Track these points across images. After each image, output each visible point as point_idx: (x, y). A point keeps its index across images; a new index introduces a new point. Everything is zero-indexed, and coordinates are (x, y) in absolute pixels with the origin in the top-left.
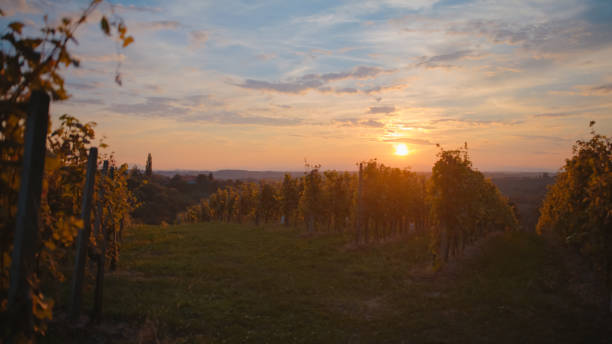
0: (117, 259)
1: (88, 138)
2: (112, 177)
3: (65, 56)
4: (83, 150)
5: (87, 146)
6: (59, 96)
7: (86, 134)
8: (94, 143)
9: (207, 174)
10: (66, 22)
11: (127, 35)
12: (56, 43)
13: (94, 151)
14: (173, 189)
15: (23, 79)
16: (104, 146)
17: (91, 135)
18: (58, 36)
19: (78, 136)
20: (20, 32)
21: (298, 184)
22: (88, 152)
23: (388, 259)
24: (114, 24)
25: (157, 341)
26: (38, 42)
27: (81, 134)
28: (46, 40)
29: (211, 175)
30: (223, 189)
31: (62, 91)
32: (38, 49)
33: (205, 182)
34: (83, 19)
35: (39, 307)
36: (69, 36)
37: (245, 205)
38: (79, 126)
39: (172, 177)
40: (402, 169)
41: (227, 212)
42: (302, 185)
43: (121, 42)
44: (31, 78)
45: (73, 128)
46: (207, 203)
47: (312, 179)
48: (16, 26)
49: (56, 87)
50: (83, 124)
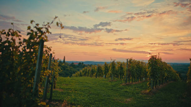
0: (56, 86)
1: (50, 51)
2: (55, 62)
3: (48, 31)
4: (48, 54)
5: (49, 53)
6: (46, 41)
7: (49, 50)
8: (51, 52)
9: (82, 63)
10: (48, 23)
11: (62, 26)
12: (46, 28)
13: (51, 54)
14: (71, 67)
15: (38, 37)
16: (54, 53)
17: (50, 50)
18: (47, 27)
19: (47, 50)
20: (38, 26)
21: (109, 65)
22: (50, 55)
23: (135, 88)
24: (59, 24)
25: (67, 106)
26: (42, 28)
27: (48, 50)
28: (44, 28)
29: (83, 63)
30: (86, 67)
31: (47, 39)
32: (42, 30)
33: (81, 65)
34: (52, 23)
35: (40, 92)
36: (49, 26)
37: (93, 72)
38: (47, 48)
39: (71, 63)
40: (141, 61)
41: (87, 74)
42: (110, 66)
43: (61, 28)
44: (40, 36)
45: (46, 48)
46: (81, 71)
47: (113, 64)
48: (37, 25)
49: (46, 39)
50: (48, 47)
